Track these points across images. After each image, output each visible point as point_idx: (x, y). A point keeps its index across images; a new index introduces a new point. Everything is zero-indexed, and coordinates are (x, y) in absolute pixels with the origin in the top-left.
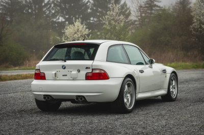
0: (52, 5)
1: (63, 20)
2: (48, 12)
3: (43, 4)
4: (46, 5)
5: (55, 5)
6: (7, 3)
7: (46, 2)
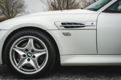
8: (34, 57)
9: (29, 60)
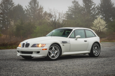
0: (96, 9)
1: (102, 17)
2: (94, 13)
3: (91, 9)
4: (92, 9)
5: (98, 9)
6: (73, 8)
7: (92, 8)
8: (55, 53)
9: (53, 54)
